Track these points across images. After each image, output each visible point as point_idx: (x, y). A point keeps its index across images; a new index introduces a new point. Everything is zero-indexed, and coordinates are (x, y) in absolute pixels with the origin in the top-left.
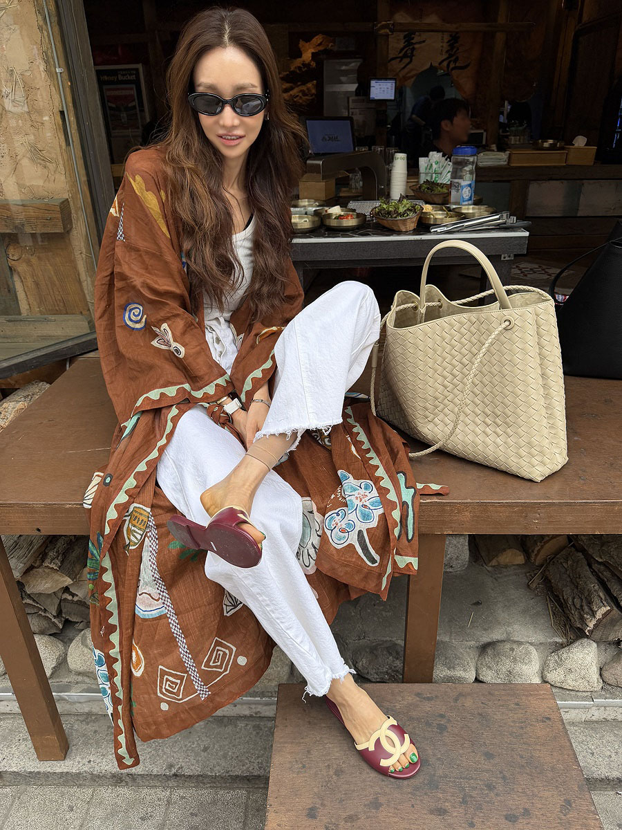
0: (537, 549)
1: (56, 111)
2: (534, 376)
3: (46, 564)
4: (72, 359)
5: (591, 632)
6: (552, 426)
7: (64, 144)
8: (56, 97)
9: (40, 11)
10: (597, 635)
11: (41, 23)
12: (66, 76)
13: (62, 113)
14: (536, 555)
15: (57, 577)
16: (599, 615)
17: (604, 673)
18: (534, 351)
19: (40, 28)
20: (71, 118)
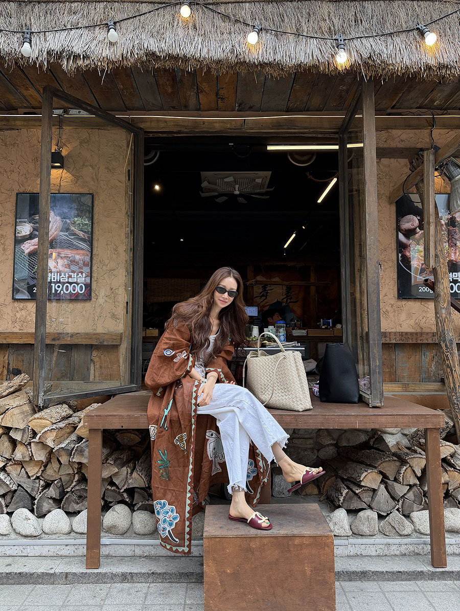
0: (323, 485)
1: (125, 302)
2: (295, 373)
3: (108, 462)
4: (114, 395)
5: (342, 503)
6: (304, 393)
7: (125, 313)
8: (126, 297)
9: (127, 271)
10: (345, 505)
11: (126, 274)
12: (131, 291)
13: (127, 303)
14: (323, 489)
15: (111, 468)
16: (344, 494)
17: (352, 527)
18: (294, 365)
19: (126, 276)
20: (130, 304)
